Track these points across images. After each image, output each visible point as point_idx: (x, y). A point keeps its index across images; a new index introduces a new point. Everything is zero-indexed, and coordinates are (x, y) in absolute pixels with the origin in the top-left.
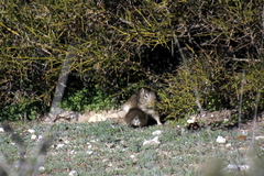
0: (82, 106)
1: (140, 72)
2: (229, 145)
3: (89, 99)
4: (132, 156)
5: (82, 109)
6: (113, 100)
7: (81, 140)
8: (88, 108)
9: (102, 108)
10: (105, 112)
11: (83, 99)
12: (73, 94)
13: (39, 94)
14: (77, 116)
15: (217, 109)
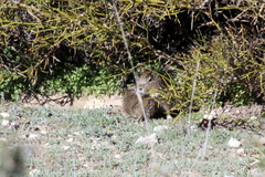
0: (79, 87)
1: (147, 50)
2: (242, 150)
3: (89, 79)
4: (117, 156)
5: (80, 91)
6: (118, 82)
7: (62, 131)
8: (86, 90)
9: (104, 92)
10: (106, 97)
11: (82, 78)
12: (69, 71)
13: (22, 69)
14: (72, 100)
15: (245, 104)
